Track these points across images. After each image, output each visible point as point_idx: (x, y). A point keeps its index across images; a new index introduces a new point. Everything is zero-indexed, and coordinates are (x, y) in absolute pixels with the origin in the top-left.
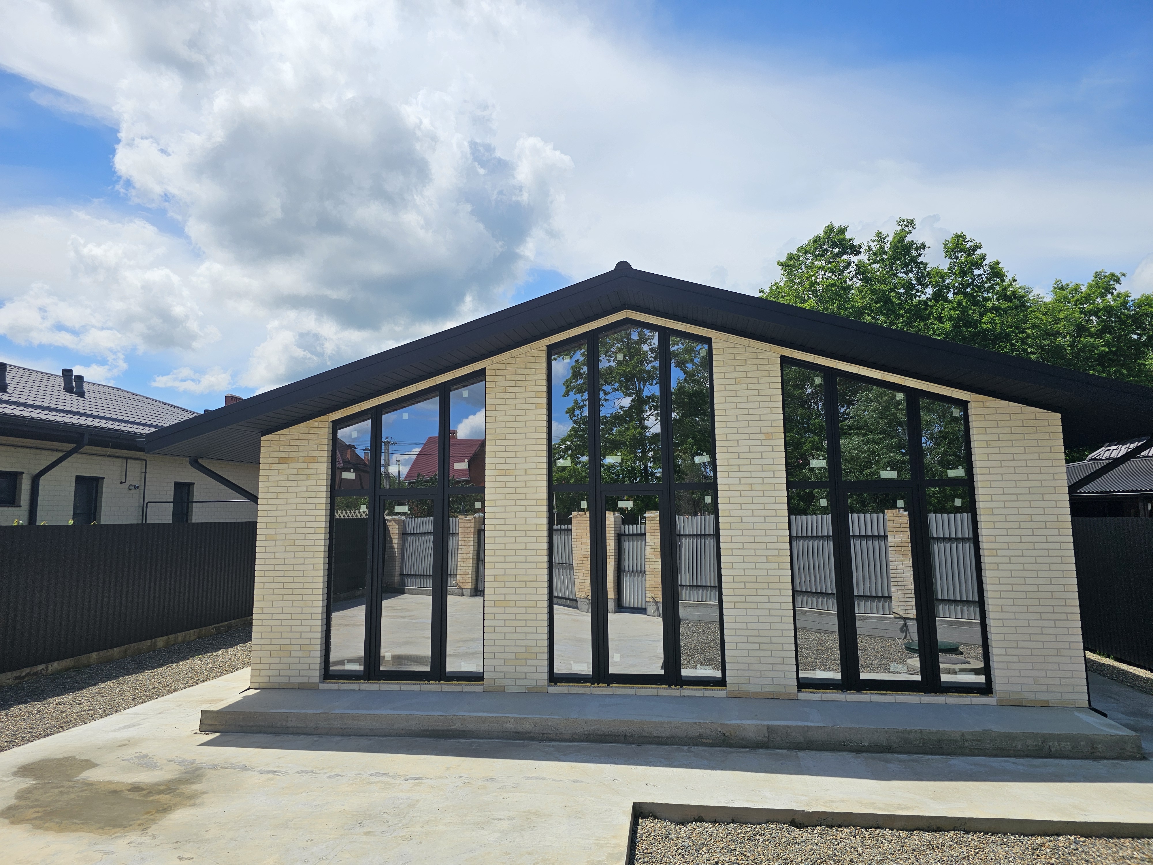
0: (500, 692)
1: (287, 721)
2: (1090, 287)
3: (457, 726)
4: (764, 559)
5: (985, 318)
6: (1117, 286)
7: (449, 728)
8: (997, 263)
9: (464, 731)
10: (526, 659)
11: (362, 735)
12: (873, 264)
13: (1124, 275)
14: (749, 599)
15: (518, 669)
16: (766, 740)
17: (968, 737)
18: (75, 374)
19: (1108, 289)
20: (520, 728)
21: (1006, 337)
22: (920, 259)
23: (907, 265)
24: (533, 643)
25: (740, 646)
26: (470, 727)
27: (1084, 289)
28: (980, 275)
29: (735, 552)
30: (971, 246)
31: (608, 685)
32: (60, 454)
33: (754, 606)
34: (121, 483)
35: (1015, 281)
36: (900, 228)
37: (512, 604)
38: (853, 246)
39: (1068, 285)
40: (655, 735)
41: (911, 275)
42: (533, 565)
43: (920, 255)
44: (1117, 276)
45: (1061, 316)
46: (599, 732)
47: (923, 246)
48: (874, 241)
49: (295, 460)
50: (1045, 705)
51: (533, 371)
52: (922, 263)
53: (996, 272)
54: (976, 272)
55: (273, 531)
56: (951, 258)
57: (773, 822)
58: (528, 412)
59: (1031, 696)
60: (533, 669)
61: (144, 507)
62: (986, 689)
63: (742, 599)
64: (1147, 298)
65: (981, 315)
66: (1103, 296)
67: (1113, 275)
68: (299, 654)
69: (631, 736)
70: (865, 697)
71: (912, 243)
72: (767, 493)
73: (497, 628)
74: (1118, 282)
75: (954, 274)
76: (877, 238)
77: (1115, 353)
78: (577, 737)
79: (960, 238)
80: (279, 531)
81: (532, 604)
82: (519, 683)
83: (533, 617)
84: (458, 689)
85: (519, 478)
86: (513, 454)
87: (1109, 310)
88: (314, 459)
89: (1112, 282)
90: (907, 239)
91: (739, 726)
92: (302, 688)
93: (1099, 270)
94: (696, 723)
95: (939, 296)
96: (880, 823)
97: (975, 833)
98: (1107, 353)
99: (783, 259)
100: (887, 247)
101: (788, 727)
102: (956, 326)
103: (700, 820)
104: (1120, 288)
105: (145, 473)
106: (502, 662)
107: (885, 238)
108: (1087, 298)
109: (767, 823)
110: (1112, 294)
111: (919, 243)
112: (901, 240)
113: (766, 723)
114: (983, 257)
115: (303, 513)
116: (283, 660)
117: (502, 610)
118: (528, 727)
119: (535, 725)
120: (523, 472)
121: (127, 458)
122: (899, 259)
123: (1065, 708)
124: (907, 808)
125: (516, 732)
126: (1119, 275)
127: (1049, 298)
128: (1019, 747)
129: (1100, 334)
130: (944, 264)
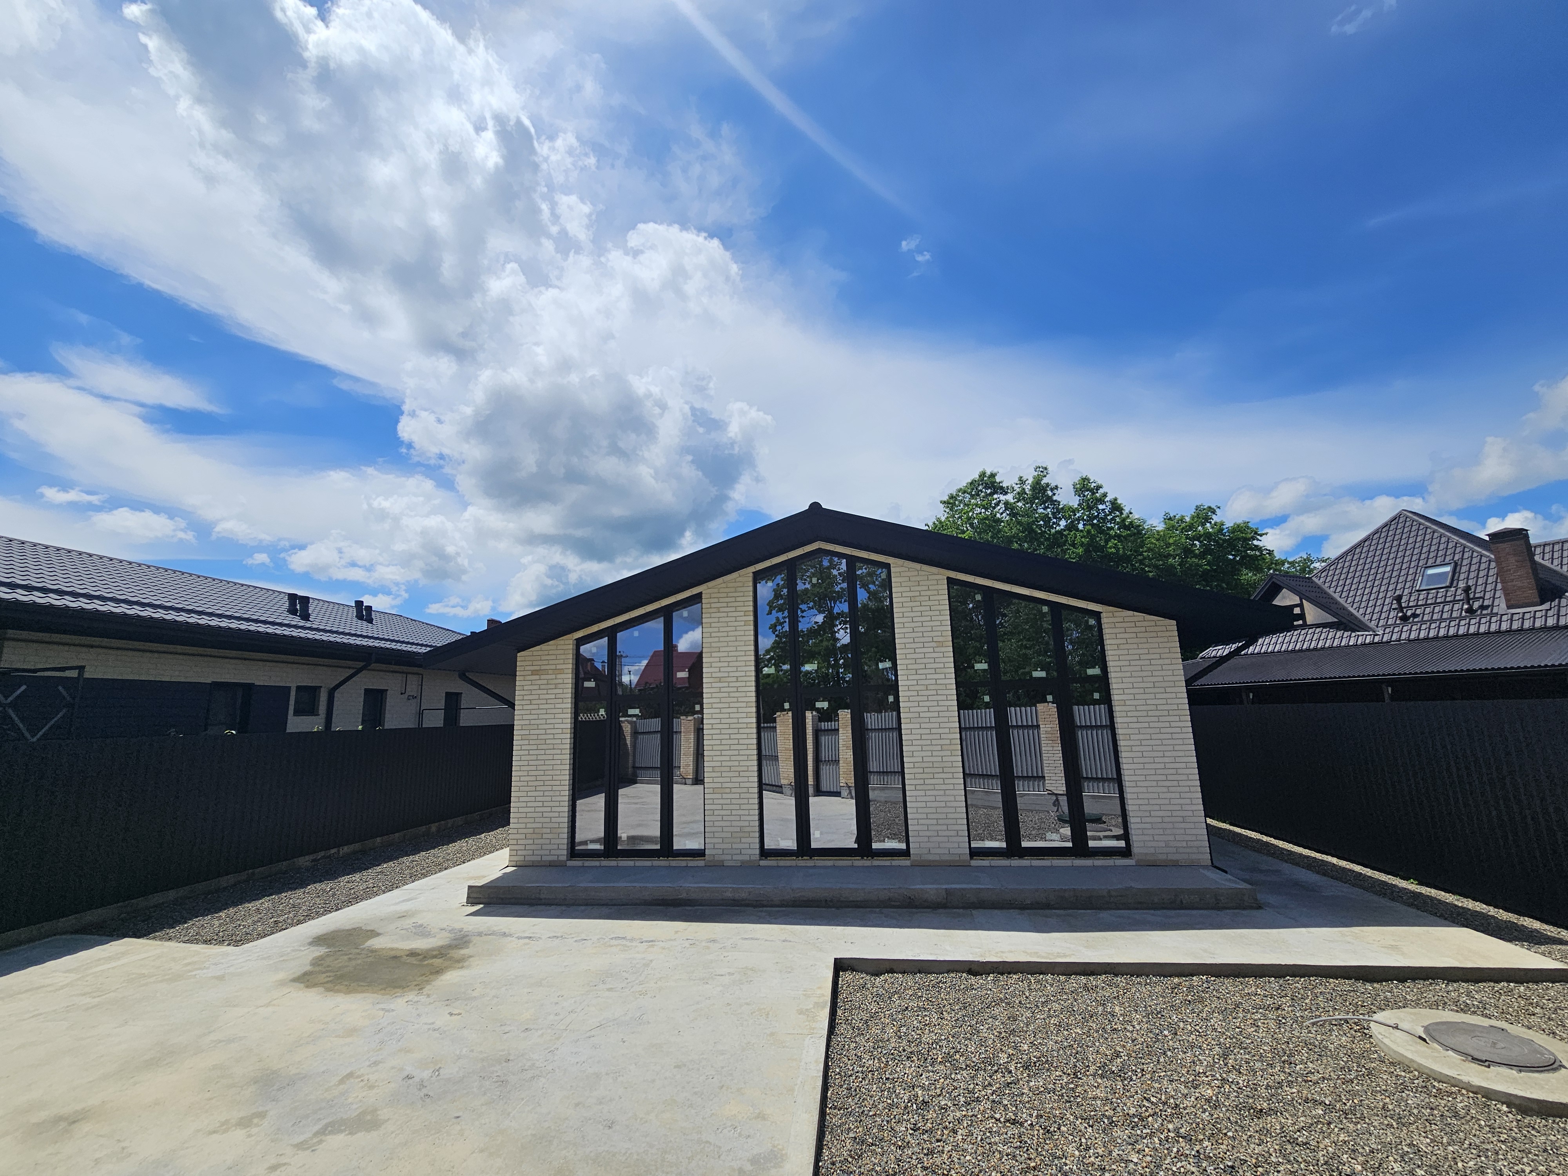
0: (718, 866)
1: (540, 894)
2: (1193, 518)
3: (684, 896)
4: (939, 748)
5: (1110, 544)
6: (1214, 517)
7: (677, 897)
8: (1116, 499)
9: (689, 900)
10: (740, 838)
11: (603, 905)
12: (1018, 502)
13: (1219, 508)
14: (927, 782)
15: (734, 846)
16: (944, 901)
17: (1113, 893)
18: (365, 604)
19: (1207, 519)
20: (737, 896)
21: (1127, 559)
22: (1055, 498)
23: (1044, 503)
24: (747, 824)
25: (921, 822)
26: (694, 896)
27: (1188, 519)
28: (1103, 510)
29: (915, 742)
30: (1094, 486)
31: (811, 858)
32: (351, 671)
33: (932, 787)
34: (402, 694)
35: (1131, 513)
36: (1037, 473)
37: (728, 790)
38: (1002, 488)
39: (1175, 517)
40: (851, 899)
41: (1049, 510)
42: (745, 758)
43: (1054, 494)
44: (1213, 509)
45: (1171, 541)
46: (805, 899)
47: (1056, 487)
48: (1017, 484)
49: (546, 672)
50: (1175, 865)
51: (742, 594)
52: (1056, 501)
53: (1116, 507)
54: (1101, 507)
55: (527, 732)
56: (1079, 496)
57: (953, 972)
58: (738, 628)
59: (1164, 857)
60: (747, 846)
61: (420, 714)
62: (1126, 852)
63: (922, 782)
64: (1238, 526)
65: (1107, 542)
66: (1203, 525)
67: (1210, 507)
68: (549, 836)
69: (831, 901)
70: (1025, 862)
71: (1048, 485)
72: (940, 692)
73: (715, 811)
74: (1214, 513)
75: (1083, 509)
76: (1019, 482)
77: (1215, 571)
78: (785, 903)
79: (1085, 480)
80: (532, 732)
81: (745, 790)
82: (735, 857)
83: (746, 801)
84: (684, 864)
85: (731, 684)
87: (1208, 536)
88: (561, 671)
89: (1210, 514)
90: (1043, 482)
91: (922, 890)
92: (552, 865)
93: (1199, 504)
94: (885, 889)
95: (1072, 527)
96: (1043, 970)
97: (1123, 976)
98: (1209, 570)
99: (946, 498)
100: (1027, 488)
101: (963, 889)
102: (1087, 551)
103: (892, 971)
104: (1215, 519)
105: (422, 685)
106: (720, 840)
107: (1025, 481)
108: (1191, 527)
109: (947, 973)
110: (1210, 522)
111: (1053, 485)
112: (1039, 483)
113: (944, 887)
114: (1105, 495)
115: (552, 716)
116: (536, 841)
117: (719, 796)
118: (744, 895)
119: (750, 893)
120: (734, 679)
121: (407, 673)
122: (1038, 498)
123: (1193, 866)
124: (1065, 956)
125: (734, 900)
126: (1215, 508)
127: (1161, 527)
128: (1156, 900)
129: (1202, 555)
130: (1074, 502)
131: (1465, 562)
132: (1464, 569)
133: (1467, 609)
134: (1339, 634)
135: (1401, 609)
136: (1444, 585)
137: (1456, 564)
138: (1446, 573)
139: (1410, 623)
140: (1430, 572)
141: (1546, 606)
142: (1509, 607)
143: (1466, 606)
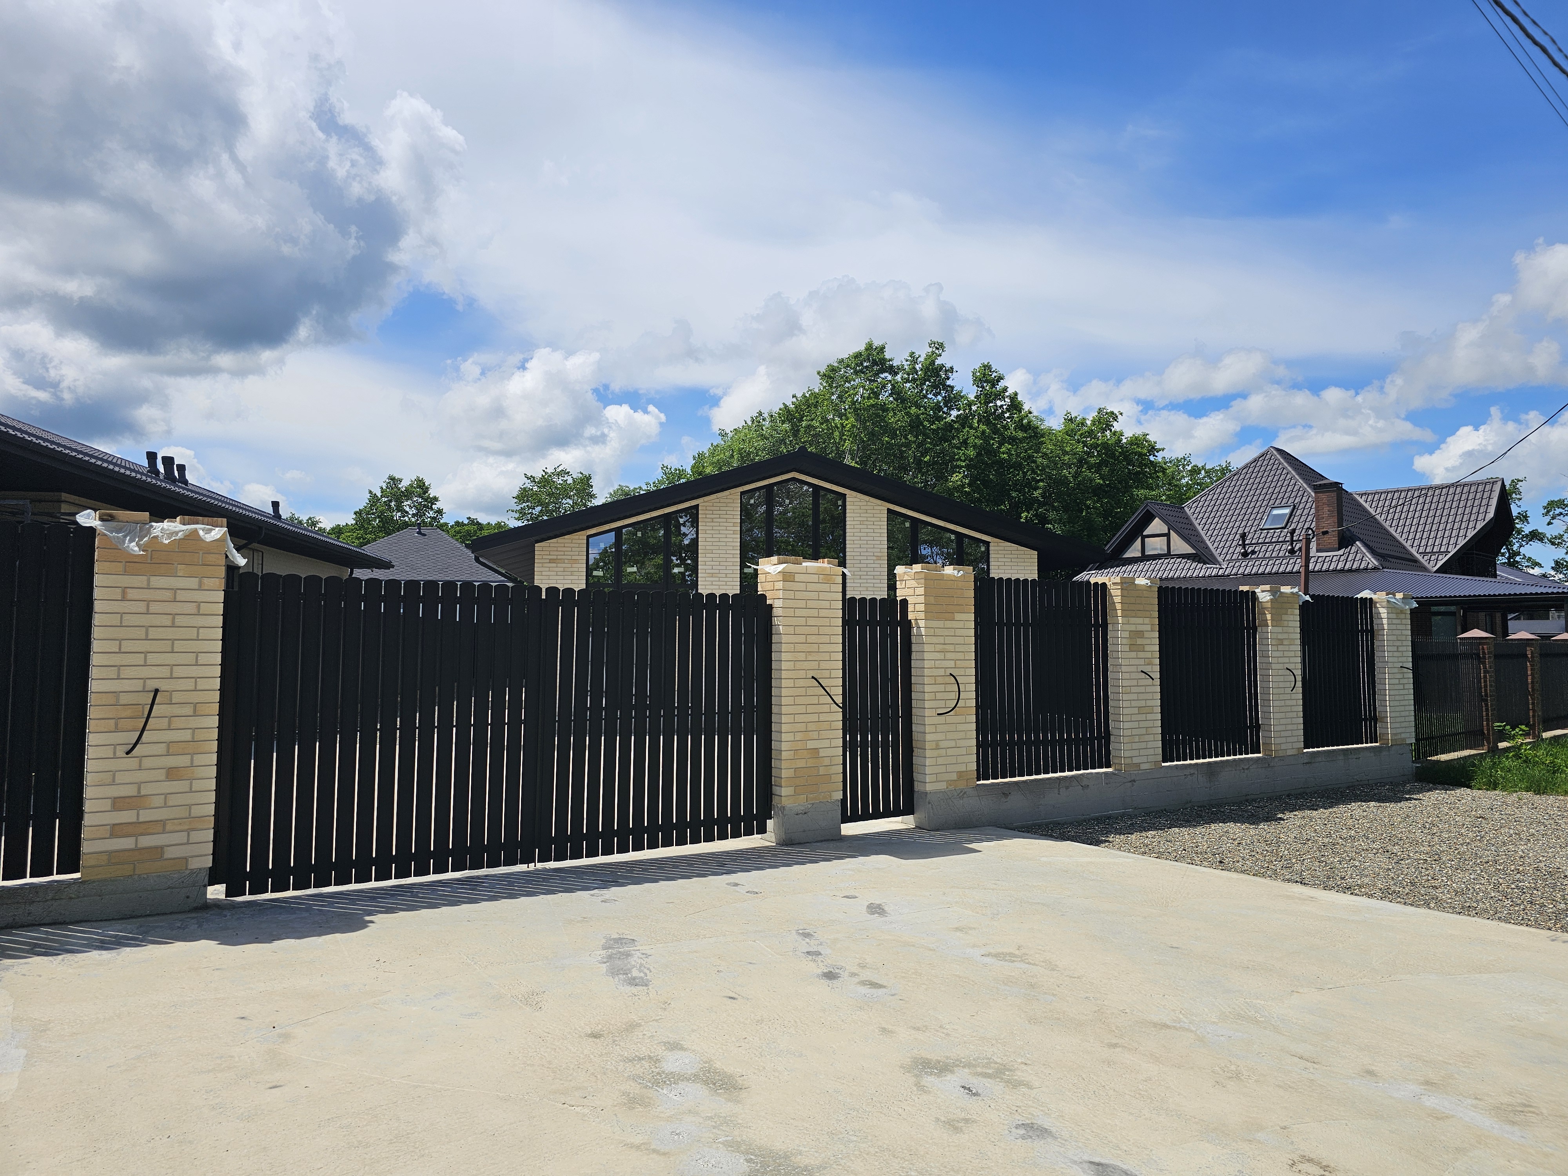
2: (1094, 423)
5: (1003, 449)
6: (1115, 424)
8: (1016, 394)
12: (906, 383)
13: (1121, 414)
19: (1109, 426)
21: (1018, 466)
22: (948, 383)
23: (936, 387)
27: (1089, 423)
28: (1001, 406)
30: (995, 377)
35: (1030, 413)
36: (931, 349)
38: (892, 367)
39: (1076, 418)
41: (940, 398)
43: (948, 378)
44: (1115, 415)
45: (1068, 449)
47: (951, 370)
48: (907, 361)
49: (562, 561)
51: (732, 509)
52: (949, 386)
53: (1015, 405)
54: (999, 403)
56: (978, 386)
58: (728, 536)
65: (1001, 444)
71: (941, 366)
75: (980, 402)
76: (910, 358)
77: (1108, 486)
79: (987, 367)
86: (718, 563)
88: (576, 561)
89: (1111, 420)
90: (938, 362)
95: (964, 421)
98: (1102, 485)
100: (919, 367)
102: (979, 454)
107: (917, 358)
110: (1111, 431)
111: (948, 366)
112: (933, 362)
114: (1005, 389)
122: (929, 381)
126: (1118, 414)
127: (1059, 429)
129: (1098, 467)
130: (971, 392)
131: (1302, 506)
132: (1299, 512)
133: (1290, 550)
134: (1194, 564)
135: (1244, 545)
136: (1280, 526)
137: (1295, 506)
138: (1285, 515)
139: (1248, 559)
140: (1276, 512)
141: (1341, 552)
142: (1318, 551)
143: (1290, 547)
